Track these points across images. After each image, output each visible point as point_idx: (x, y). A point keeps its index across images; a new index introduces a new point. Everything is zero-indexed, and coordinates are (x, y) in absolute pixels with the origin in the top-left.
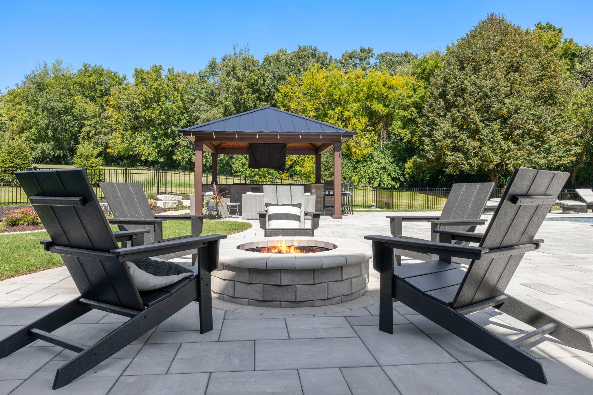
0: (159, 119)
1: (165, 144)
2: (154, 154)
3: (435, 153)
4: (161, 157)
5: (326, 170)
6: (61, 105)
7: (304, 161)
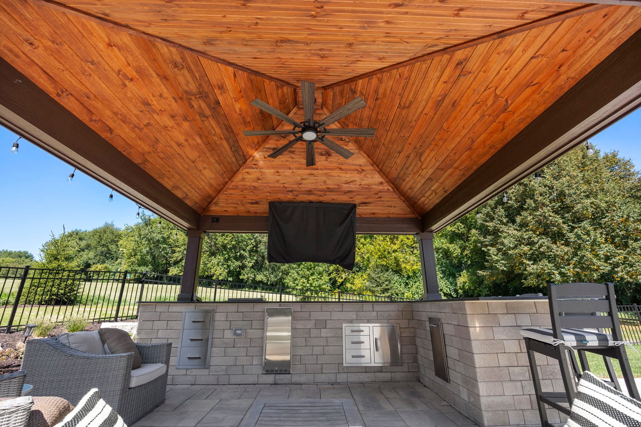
0: (230, 244)
1: (234, 265)
2: (225, 274)
3: (507, 263)
4: (230, 277)
5: (378, 286)
6: (160, 236)
7: (354, 278)
